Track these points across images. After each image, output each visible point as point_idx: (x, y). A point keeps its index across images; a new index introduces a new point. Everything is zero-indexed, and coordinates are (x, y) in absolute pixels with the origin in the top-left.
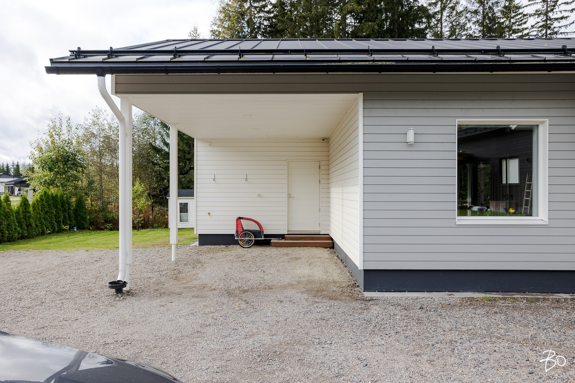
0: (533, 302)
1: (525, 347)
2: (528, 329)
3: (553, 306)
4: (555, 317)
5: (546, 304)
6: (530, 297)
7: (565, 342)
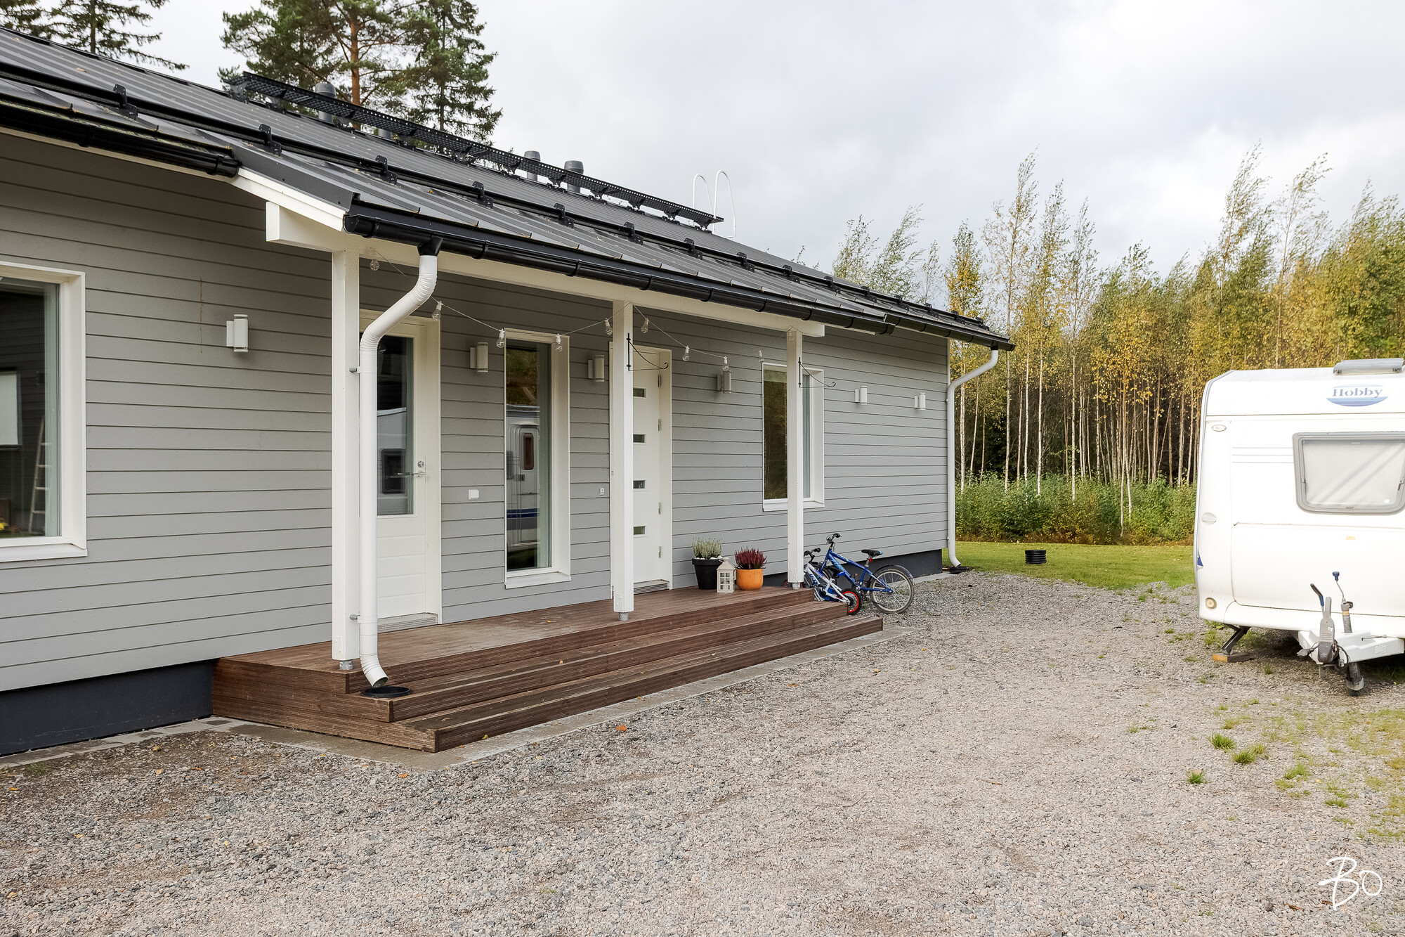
0: (43, 773)
1: (10, 901)
2: (24, 851)
3: (95, 771)
4: (100, 800)
5: (78, 770)
6: (37, 761)
7: (118, 857)
